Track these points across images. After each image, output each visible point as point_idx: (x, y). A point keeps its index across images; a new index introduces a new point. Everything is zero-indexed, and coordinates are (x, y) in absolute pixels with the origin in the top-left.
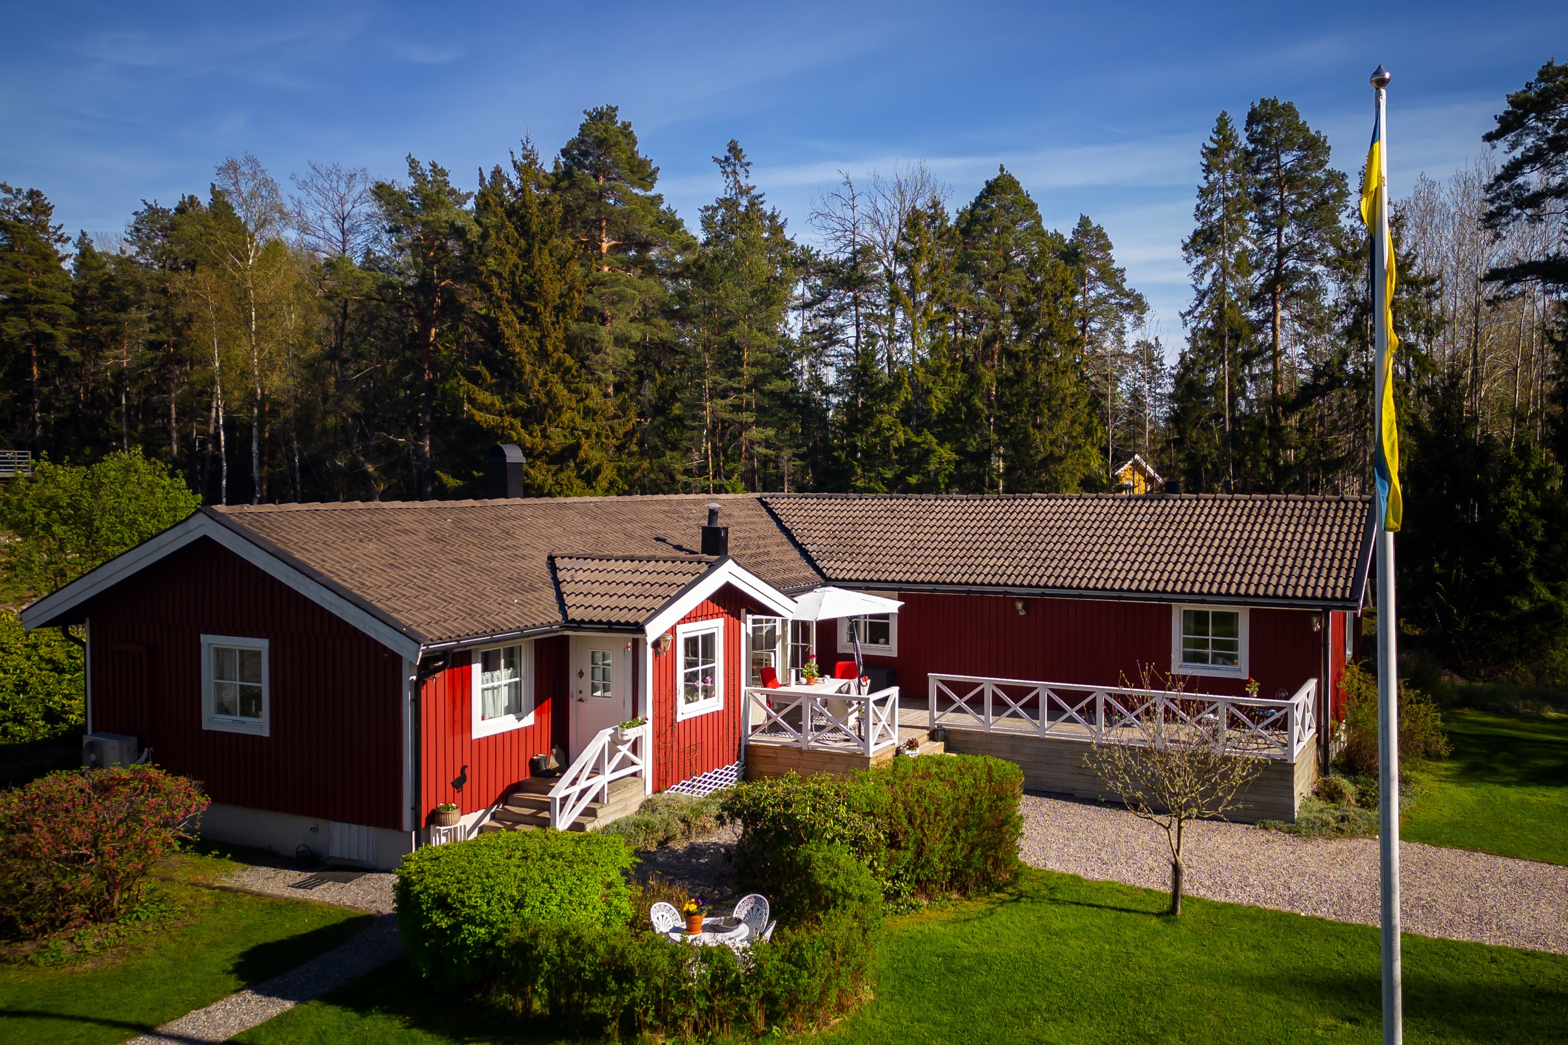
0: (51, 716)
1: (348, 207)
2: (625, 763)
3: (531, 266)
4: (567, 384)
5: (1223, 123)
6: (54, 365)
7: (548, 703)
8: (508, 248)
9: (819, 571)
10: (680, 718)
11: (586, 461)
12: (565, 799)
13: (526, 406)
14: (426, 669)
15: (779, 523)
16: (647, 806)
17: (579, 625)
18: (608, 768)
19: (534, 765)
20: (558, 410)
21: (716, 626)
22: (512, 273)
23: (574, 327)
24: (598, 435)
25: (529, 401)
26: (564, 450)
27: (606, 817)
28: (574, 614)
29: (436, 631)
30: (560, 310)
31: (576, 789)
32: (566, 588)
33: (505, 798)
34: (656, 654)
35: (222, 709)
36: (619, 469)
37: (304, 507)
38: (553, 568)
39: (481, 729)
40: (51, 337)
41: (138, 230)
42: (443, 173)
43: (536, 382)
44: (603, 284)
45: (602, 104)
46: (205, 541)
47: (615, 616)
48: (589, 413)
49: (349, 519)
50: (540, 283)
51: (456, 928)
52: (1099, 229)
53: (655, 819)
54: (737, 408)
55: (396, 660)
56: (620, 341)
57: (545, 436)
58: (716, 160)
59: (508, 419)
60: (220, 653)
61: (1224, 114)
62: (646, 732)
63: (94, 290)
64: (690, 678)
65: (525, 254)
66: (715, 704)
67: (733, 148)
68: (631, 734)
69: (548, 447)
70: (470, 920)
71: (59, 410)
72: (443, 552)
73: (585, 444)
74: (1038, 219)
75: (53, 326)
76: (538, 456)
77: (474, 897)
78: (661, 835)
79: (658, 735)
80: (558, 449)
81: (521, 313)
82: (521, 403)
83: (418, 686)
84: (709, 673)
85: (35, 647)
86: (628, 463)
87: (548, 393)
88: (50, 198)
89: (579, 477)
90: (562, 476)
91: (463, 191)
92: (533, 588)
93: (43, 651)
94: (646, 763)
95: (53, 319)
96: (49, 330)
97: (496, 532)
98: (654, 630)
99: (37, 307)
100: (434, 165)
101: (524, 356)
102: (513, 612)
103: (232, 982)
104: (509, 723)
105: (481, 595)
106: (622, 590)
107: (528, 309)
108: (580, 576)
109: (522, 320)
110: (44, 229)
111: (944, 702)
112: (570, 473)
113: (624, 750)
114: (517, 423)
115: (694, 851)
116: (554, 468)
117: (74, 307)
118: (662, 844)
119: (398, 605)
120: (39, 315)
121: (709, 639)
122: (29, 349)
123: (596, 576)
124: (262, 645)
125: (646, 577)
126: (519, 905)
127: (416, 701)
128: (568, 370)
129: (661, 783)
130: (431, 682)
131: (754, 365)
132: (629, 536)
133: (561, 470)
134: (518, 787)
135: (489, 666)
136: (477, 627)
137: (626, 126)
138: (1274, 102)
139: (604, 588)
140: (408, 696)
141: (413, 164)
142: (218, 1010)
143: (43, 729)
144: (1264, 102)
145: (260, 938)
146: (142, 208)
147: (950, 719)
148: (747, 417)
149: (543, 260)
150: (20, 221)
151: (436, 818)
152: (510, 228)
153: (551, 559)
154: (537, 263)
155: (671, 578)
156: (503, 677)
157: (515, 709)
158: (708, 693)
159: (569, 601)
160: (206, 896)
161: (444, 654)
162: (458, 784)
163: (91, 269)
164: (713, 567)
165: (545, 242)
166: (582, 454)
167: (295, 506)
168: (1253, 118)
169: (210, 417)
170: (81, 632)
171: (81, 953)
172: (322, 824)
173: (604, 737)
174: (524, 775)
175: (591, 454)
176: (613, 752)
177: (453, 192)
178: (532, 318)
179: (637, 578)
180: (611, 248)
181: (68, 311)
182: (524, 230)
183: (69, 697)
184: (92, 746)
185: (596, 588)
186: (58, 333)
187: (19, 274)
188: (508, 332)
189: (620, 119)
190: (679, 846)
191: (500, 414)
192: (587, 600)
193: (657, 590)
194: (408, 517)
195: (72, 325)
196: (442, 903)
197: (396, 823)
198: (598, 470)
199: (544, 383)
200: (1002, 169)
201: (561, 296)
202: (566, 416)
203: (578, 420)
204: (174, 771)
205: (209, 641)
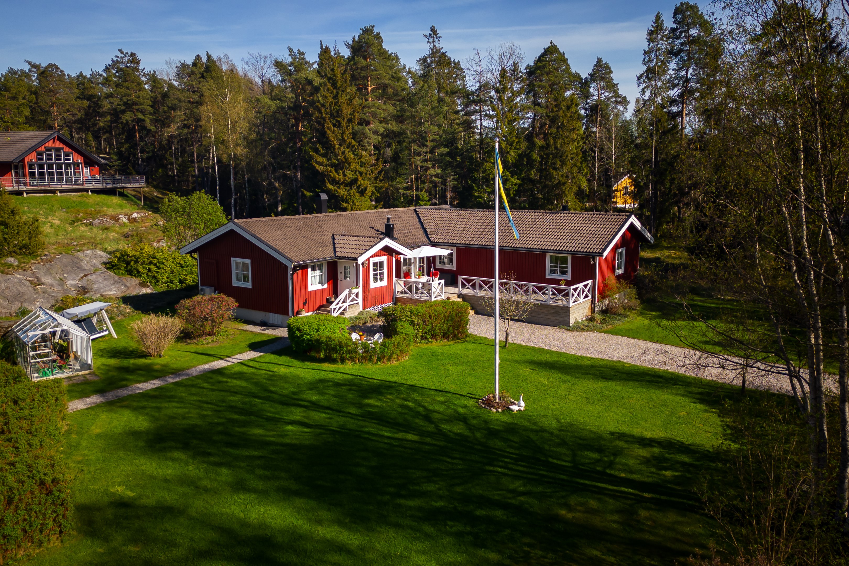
0: (181, 282)
1: (264, 71)
2: (353, 300)
3: (338, 102)
4: (354, 152)
5: (658, 17)
6: (145, 132)
7: (331, 281)
8: (328, 95)
9: (429, 238)
10: (371, 287)
11: (361, 185)
12: (335, 309)
13: (337, 162)
14: (295, 269)
15: (419, 219)
16: (361, 313)
17: (339, 258)
18: (348, 301)
19: (327, 300)
20: (349, 164)
21: (384, 259)
22: (330, 106)
23: (356, 127)
24: (366, 174)
25: (338, 160)
26: (352, 181)
27: (347, 315)
28: (338, 254)
29: (297, 259)
30: (350, 120)
31: (338, 307)
32: (336, 246)
33: (318, 309)
34: (363, 267)
35: (238, 280)
36: (376, 187)
37: (258, 219)
38: (334, 239)
39: (311, 288)
40: (143, 120)
41: (178, 75)
42: (303, 54)
43: (340, 153)
44: (368, 107)
45: (367, 25)
46: (232, 231)
47: (350, 255)
48: (362, 164)
49: (271, 223)
50: (341, 110)
51: (302, 336)
52: (606, 64)
53: (362, 317)
54: (425, 161)
55: (286, 267)
56: (376, 132)
57: (344, 175)
58: (425, 36)
59: (329, 169)
60: (237, 263)
61: (659, 13)
62: (360, 290)
63: (159, 98)
64: (375, 275)
65: (335, 97)
66: (384, 283)
67: (433, 30)
68: (355, 291)
69: (345, 180)
70: (305, 334)
71: (148, 152)
72: (300, 234)
73: (360, 178)
74: (568, 67)
75: (144, 115)
76: (342, 184)
77: (306, 329)
78: (363, 321)
79: (364, 292)
80: (350, 180)
81: (334, 122)
82: (334, 161)
83: (292, 274)
84: (381, 274)
85: (174, 259)
86: (380, 185)
87: (345, 157)
88: (139, 56)
89: (358, 192)
90: (351, 191)
91: (311, 62)
92: (326, 246)
93: (177, 260)
94: (360, 300)
95: (143, 112)
96: (143, 117)
97: (316, 226)
98: (361, 260)
99: (137, 107)
100: (299, 51)
101: (335, 142)
102: (320, 254)
103: (248, 349)
104: (320, 287)
105: (310, 248)
106: (353, 247)
107: (337, 121)
108: (341, 241)
109: (334, 125)
110: (138, 70)
111: (464, 285)
112: (354, 191)
113: (353, 296)
114: (333, 170)
115: (373, 326)
116: (348, 188)
117: (152, 106)
118: (364, 324)
119: (286, 251)
120: (138, 110)
121: (381, 263)
122: (134, 125)
123: (347, 242)
124: (248, 261)
125: (361, 243)
126: (318, 331)
127: (292, 279)
128: (353, 146)
129: (365, 307)
130: (296, 274)
131: (432, 141)
132: (361, 226)
133: (351, 189)
134: (323, 306)
135: (313, 269)
136: (309, 258)
137: (378, 34)
138: (687, 3)
139: (348, 246)
140: (290, 278)
141: (290, 50)
142: (245, 354)
143: (179, 286)
144: (682, 4)
145: (253, 341)
146: (179, 65)
147: (465, 291)
148: (429, 164)
149: (343, 99)
150: (127, 67)
151: (298, 313)
152: (329, 85)
153: (333, 235)
154: (340, 100)
155: (368, 243)
156: (318, 273)
157: (321, 282)
158: (381, 280)
159: (337, 250)
160: (237, 331)
161: (299, 266)
162: (305, 304)
163: (157, 88)
164: (381, 240)
165: (343, 91)
166: (359, 183)
167: (256, 219)
168: (677, 11)
169: (209, 157)
170: (196, 255)
171: (208, 343)
172: (267, 313)
173: (346, 292)
174: (325, 303)
175: (362, 182)
176: (349, 297)
177: (307, 63)
178: (338, 125)
179: (358, 243)
180: (372, 90)
181: (150, 108)
182: (334, 85)
183: (186, 275)
184: (202, 290)
185: (346, 246)
186: (146, 119)
187: (129, 92)
188: (328, 132)
189: (376, 31)
190: (369, 325)
191: (326, 166)
192: (343, 250)
193: (364, 247)
194: (289, 222)
195: (151, 114)
196: (298, 329)
197: (287, 314)
198: (366, 189)
199: (343, 153)
200: (551, 42)
201: (351, 114)
202: (352, 167)
203: (358, 167)
204: (229, 296)
205: (234, 260)
